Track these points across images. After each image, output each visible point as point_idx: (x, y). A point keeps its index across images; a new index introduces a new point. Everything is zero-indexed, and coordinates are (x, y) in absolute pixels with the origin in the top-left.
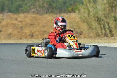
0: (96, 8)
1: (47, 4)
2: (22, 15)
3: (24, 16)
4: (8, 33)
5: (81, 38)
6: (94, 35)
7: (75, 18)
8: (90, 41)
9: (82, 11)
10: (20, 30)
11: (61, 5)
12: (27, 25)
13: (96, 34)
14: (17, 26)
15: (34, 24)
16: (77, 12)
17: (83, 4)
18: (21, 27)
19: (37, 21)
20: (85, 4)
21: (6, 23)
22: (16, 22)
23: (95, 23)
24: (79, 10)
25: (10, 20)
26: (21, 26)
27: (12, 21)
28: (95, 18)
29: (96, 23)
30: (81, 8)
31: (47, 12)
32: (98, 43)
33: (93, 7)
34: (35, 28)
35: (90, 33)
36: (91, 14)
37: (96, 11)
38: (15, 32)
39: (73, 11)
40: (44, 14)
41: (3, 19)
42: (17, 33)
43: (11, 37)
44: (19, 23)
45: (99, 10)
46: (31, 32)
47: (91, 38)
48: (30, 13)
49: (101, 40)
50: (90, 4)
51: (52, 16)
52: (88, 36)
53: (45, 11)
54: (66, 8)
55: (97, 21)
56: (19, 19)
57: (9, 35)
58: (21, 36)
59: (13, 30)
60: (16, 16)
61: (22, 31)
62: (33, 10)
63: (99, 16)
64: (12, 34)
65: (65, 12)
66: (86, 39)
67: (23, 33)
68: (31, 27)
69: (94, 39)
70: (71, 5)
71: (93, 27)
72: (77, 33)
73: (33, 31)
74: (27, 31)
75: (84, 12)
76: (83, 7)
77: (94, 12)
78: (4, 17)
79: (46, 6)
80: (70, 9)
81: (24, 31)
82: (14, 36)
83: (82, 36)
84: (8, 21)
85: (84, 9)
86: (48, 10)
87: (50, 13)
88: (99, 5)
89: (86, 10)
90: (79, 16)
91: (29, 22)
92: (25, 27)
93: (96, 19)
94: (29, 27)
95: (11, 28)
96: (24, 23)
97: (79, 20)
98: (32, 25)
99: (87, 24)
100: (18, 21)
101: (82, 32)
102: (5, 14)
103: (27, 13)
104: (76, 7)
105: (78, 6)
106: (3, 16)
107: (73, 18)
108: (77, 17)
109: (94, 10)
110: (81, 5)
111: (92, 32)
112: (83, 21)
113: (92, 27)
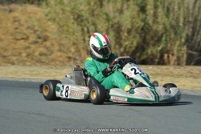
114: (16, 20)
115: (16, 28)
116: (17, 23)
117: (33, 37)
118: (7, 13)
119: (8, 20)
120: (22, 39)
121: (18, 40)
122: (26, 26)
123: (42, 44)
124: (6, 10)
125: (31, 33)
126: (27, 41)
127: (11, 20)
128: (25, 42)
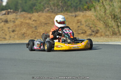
0: (112, 6)
1: (61, 3)
2: (36, 14)
3: (38, 15)
4: (21, 33)
5: (97, 36)
6: (110, 34)
7: (91, 16)
8: (107, 39)
9: (98, 8)
10: (34, 29)
11: (77, 3)
12: (41, 24)
13: (113, 32)
14: (31, 25)
15: (49, 23)
16: (93, 9)
17: (99, 1)
18: (35, 27)
19: (51, 20)
20: (101, 1)
21: (19, 23)
22: (30, 22)
23: (111, 21)
24: (95, 8)
25: (24, 19)
26: (36, 25)
27: (26, 20)
28: (111, 16)
29: (113, 21)
30: (97, 6)
31: (62, 10)
32: (115, 41)
33: (110, 5)
34: (49, 27)
35: (106, 32)
36: (107, 12)
37: (112, 9)
38: (29, 32)
39: (89, 9)
40: (59, 12)
41: (17, 19)
42: (31, 33)
43: (25, 36)
44: (33, 23)
45: (116, 8)
46: (45, 31)
47: (107, 37)
48: (44, 12)
49: (118, 39)
50: (106, 1)
51: (67, 15)
52: (105, 34)
53: (60, 10)
54: (81, 6)
55: (114, 18)
56: (33, 18)
57: (23, 34)
58: (35, 35)
59: (27, 30)
60: (29, 15)
61: (36, 30)
62: (48, 9)
63: (116, 14)
64: (26, 34)
65: (81, 10)
66: (102, 38)
67: (38, 33)
68: (45, 26)
69: (111, 37)
70: (86, 3)
71: (110, 25)
72: (93, 32)
73: (47, 30)
74: (41, 31)
75: (100, 10)
76: (99, 5)
77: (111, 9)
78: (18, 17)
79: (60, 4)
80: (85, 7)
81: (38, 31)
82: (28, 35)
83: (98, 35)
84: (22, 20)
85: (100, 6)
86: (63, 9)
87: (64, 11)
88: (115, 2)
89: (102, 8)
90: (95, 14)
91: (44, 21)
92: (39, 26)
93: (113, 17)
94: (44, 26)
95: (25, 28)
96: (38, 22)
97: (95, 18)
98: (46, 24)
99: (104, 22)
100: (32, 20)
101: (98, 30)
102: (19, 13)
103: (41, 12)
104: (92, 5)
105: (94, 4)
106: (16, 16)
107: (88, 16)
108: (92, 16)
109: (110, 8)
110: (97, 2)
111: (109, 30)
112: (99, 20)
113: (108, 26)
114: (78, 22)
115: (79, 27)
116: (79, 24)
117: (89, 32)
118: (73, 17)
119: (74, 22)
120: (82, 33)
121: (79, 34)
122: (85, 25)
123: (95, 35)
124: (72, 16)
125: (88, 29)
126: (85, 34)
127: (76, 21)
128: (84, 35)
